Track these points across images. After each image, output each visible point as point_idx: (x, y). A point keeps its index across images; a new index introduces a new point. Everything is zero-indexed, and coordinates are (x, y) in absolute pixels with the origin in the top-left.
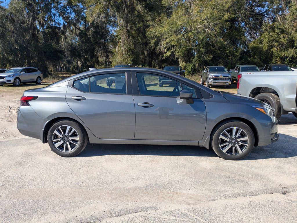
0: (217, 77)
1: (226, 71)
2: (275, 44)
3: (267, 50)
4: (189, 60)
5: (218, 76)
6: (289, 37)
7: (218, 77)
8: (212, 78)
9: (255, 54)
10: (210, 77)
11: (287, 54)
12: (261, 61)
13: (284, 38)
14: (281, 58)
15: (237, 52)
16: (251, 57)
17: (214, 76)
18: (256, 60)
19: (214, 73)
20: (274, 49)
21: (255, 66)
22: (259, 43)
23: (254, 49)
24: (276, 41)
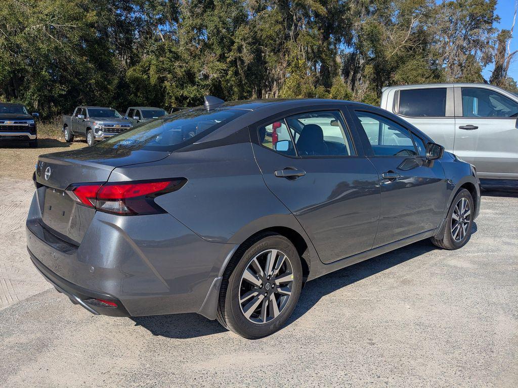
0: (110, 127)
1: (118, 117)
2: (169, 75)
3: (155, 85)
4: (14, 93)
5: (113, 126)
6: (187, 67)
7: (113, 128)
8: (101, 130)
9: (138, 89)
10: (96, 127)
11: (186, 93)
12: (148, 101)
13: (181, 67)
14: (177, 98)
15: (109, 84)
16: (131, 94)
17: (105, 125)
18: (140, 99)
19: (103, 120)
20: (167, 84)
21: (163, 110)
22: (142, 71)
23: (135, 80)
24: (170, 72)
